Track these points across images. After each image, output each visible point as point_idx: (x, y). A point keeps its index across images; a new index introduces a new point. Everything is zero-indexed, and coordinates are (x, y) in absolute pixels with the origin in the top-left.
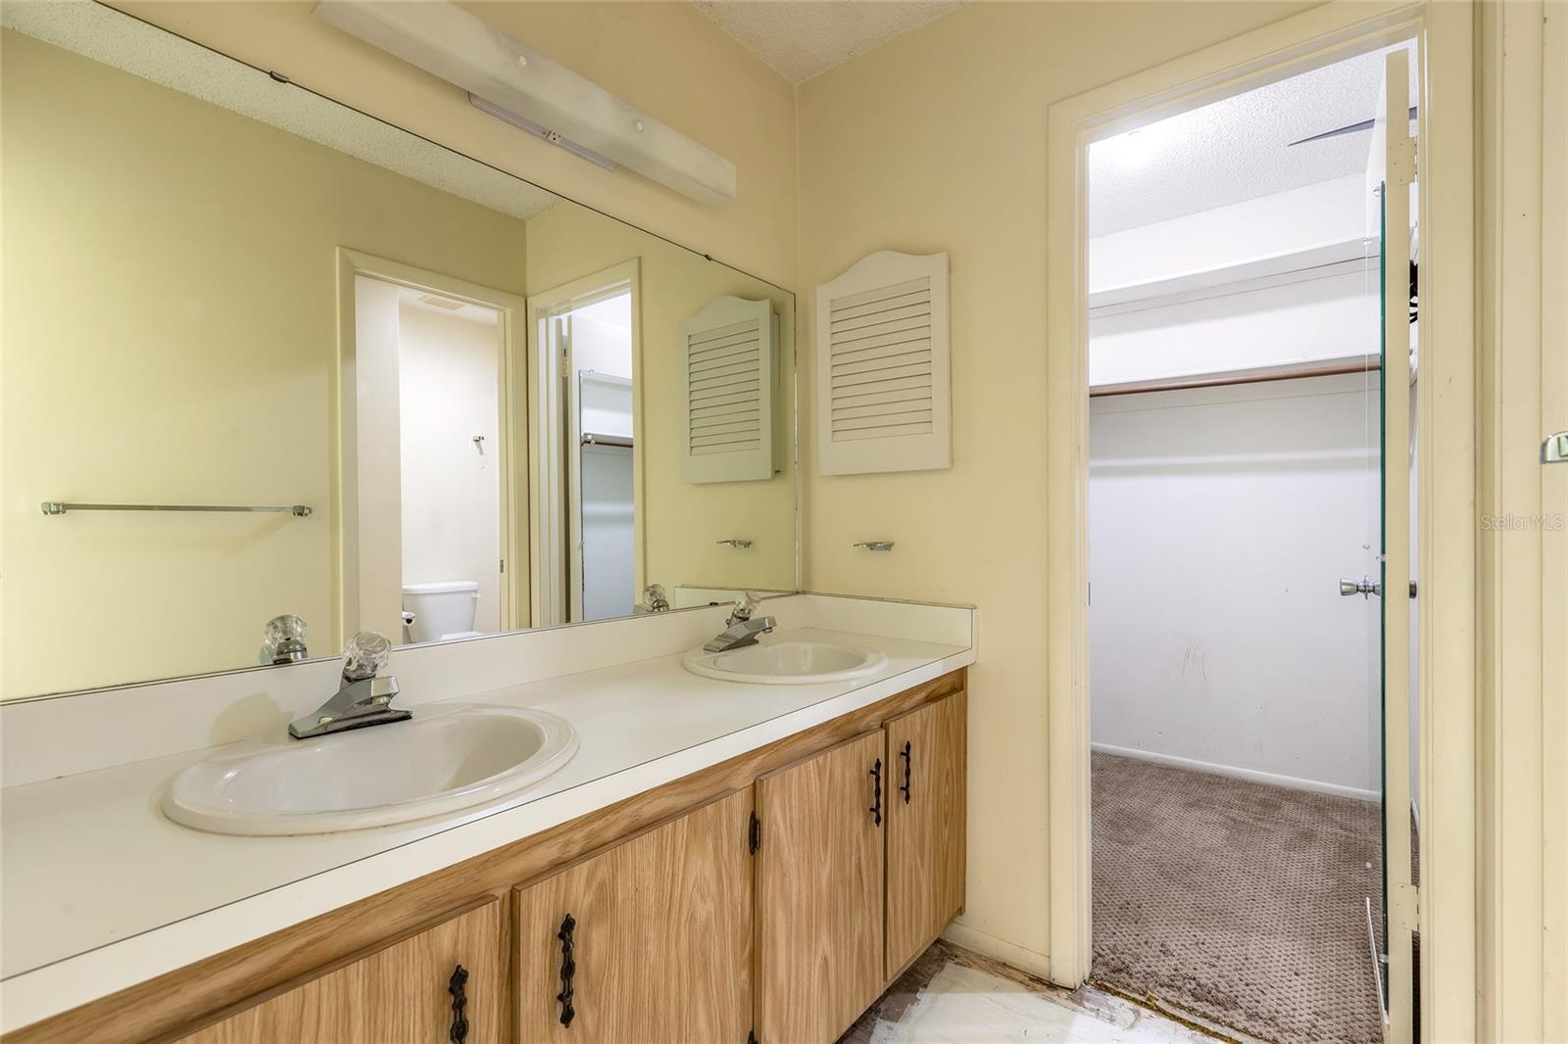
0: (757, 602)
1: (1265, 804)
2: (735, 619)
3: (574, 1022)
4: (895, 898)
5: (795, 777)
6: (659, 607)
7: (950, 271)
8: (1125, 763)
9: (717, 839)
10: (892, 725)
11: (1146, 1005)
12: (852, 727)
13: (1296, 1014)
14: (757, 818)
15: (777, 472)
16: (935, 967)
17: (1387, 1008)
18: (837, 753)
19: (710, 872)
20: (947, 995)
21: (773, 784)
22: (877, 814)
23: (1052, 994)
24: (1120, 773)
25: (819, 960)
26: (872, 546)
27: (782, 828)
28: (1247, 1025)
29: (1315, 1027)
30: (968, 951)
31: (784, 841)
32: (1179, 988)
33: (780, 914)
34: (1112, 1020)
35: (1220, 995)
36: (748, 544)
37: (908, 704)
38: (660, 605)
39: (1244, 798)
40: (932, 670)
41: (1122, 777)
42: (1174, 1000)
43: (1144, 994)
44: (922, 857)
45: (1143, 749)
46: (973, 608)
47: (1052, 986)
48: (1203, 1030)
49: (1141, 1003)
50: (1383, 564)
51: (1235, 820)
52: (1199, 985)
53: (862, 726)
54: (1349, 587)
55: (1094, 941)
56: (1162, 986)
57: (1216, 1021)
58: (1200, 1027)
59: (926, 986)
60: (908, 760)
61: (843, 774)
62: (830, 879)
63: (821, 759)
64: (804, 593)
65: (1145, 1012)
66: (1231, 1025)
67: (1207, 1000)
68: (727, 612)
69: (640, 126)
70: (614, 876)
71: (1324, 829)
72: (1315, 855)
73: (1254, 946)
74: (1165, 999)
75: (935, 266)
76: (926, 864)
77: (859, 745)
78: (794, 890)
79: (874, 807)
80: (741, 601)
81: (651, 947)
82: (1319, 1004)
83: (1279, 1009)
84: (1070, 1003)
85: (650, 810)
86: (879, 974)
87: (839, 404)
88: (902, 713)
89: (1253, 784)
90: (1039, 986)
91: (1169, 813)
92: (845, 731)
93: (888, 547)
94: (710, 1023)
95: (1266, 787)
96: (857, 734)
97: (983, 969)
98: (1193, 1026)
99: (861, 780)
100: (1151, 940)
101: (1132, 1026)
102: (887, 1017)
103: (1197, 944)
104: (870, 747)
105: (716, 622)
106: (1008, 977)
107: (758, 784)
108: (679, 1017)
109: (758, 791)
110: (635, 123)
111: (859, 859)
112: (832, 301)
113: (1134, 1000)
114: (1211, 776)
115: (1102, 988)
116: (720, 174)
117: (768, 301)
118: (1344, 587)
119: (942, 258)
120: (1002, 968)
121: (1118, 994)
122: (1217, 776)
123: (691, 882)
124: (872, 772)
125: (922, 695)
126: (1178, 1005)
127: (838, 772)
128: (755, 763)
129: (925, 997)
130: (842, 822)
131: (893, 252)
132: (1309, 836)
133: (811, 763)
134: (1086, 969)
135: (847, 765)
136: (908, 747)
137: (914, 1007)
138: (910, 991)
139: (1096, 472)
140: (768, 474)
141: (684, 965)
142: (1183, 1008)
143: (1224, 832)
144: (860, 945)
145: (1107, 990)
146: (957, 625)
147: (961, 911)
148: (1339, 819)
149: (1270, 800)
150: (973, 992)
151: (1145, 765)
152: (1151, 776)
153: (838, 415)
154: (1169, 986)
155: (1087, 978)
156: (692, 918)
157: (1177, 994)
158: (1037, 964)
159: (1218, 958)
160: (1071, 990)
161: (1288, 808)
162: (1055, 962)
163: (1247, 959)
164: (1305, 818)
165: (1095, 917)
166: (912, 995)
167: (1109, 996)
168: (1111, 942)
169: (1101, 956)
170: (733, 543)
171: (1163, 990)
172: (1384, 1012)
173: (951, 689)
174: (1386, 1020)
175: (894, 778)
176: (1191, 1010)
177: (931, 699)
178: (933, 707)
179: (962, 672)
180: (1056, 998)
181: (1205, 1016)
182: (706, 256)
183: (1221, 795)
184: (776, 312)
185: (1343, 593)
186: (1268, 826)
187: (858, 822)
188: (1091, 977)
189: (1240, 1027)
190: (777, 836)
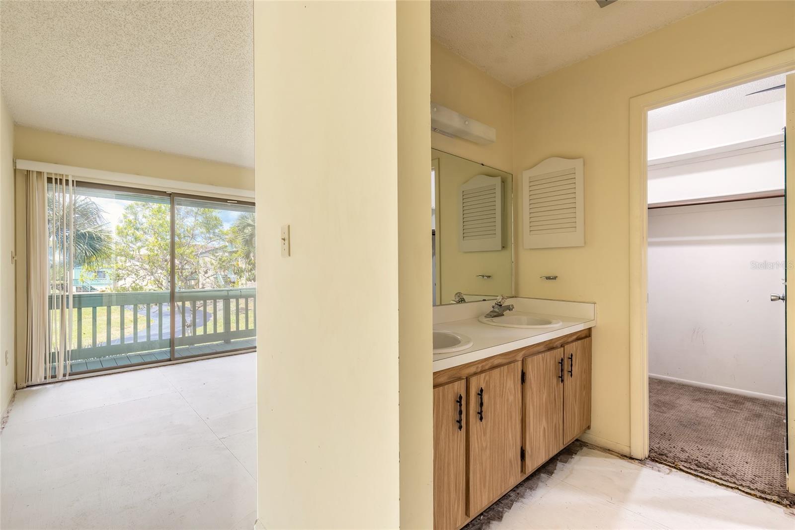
0: (506, 299)
1: (735, 402)
2: (496, 305)
3: (483, 420)
4: (566, 413)
5: (536, 358)
6: (461, 301)
7: (584, 165)
8: (660, 382)
9: (514, 375)
10: (566, 346)
11: (675, 468)
12: (551, 345)
13: (745, 475)
14: (524, 371)
15: (503, 247)
16: (579, 448)
17: (788, 473)
18: (548, 353)
19: (512, 386)
20: (585, 457)
21: (529, 360)
22: (562, 379)
23: (632, 461)
24: (659, 386)
25: (542, 428)
26: (548, 278)
27: (532, 376)
28: (721, 477)
29: (754, 480)
30: (592, 445)
31: (533, 381)
32: (690, 463)
33: (531, 407)
34: (659, 471)
35: (709, 467)
36: (489, 277)
37: (570, 339)
38: (462, 301)
39: (725, 399)
40: (580, 327)
41: (659, 388)
42: (688, 466)
43: (674, 463)
44: (576, 401)
45: (669, 376)
46: (595, 303)
47: (631, 458)
48: (701, 477)
49: (672, 467)
50: (786, 286)
51: (719, 408)
52: (699, 462)
53: (555, 345)
54: (775, 297)
55: (650, 445)
56: (681, 461)
57: (707, 475)
58: (700, 476)
59: (576, 454)
60: (572, 361)
61: (550, 361)
62: (546, 398)
63: (543, 354)
64: (516, 297)
65: (674, 470)
66: (714, 477)
67: (703, 468)
68: (493, 303)
69: (467, 123)
70: (489, 379)
71: (767, 414)
72: (761, 423)
73: (726, 452)
74: (683, 466)
75: (578, 163)
76: (577, 402)
77: (555, 351)
78: (535, 400)
79: (560, 376)
80: (499, 299)
81: (498, 406)
82: (757, 473)
83: (737, 473)
84: (640, 464)
85: (497, 362)
86: (561, 441)
87: (532, 219)
88: (568, 343)
89: (730, 394)
90: (625, 458)
91: (685, 403)
92: (549, 346)
93: (555, 278)
94: (512, 437)
95: (736, 396)
96: (552, 348)
97: (599, 450)
98: (697, 476)
99: (556, 365)
100: (676, 446)
101: (668, 474)
102: (561, 461)
103: (699, 449)
104: (559, 353)
105: (488, 306)
106: (612, 454)
107: (524, 360)
108: (505, 432)
109: (524, 362)
110: (465, 122)
111: (555, 394)
112: (530, 177)
113: (669, 466)
114: (706, 389)
115: (653, 460)
116: (490, 133)
117: (500, 177)
118: (772, 297)
119: (581, 160)
120: (608, 451)
121: (662, 463)
122: (710, 390)
123: (507, 388)
124: (559, 363)
125: (575, 337)
126: (690, 468)
127: (548, 360)
128: (523, 352)
129: (576, 458)
130: (550, 378)
131: (556, 158)
132: (759, 416)
133: (540, 355)
134: (647, 454)
135: (551, 358)
136: (572, 355)
137: (572, 460)
138: (570, 455)
139: (651, 244)
140: (500, 249)
141: (506, 415)
142: (692, 469)
143: (713, 412)
144: (555, 427)
145: (657, 461)
146: (588, 310)
147: (589, 428)
148: (775, 410)
149: (738, 401)
150: (596, 457)
151: (672, 383)
152: (675, 388)
153: (532, 224)
154: (685, 462)
155: (647, 457)
156: (508, 400)
157: (689, 464)
158: (625, 450)
159: (709, 455)
160: (640, 460)
161: (748, 405)
162: (632, 449)
163: (723, 456)
164: (758, 409)
165: (650, 438)
166: (571, 456)
167: (658, 464)
168: (658, 446)
169: (653, 450)
170: (483, 276)
171: (683, 463)
172: (787, 474)
173: (586, 335)
174: (787, 477)
175: (566, 367)
176: (696, 470)
177: (578, 339)
178: (579, 342)
179: (590, 329)
180: (633, 462)
181: (702, 472)
182: (482, 164)
183: (711, 397)
184: (503, 182)
185: (772, 300)
186: (736, 411)
187: (555, 381)
188: (649, 457)
189: (718, 477)
190: (530, 379)
